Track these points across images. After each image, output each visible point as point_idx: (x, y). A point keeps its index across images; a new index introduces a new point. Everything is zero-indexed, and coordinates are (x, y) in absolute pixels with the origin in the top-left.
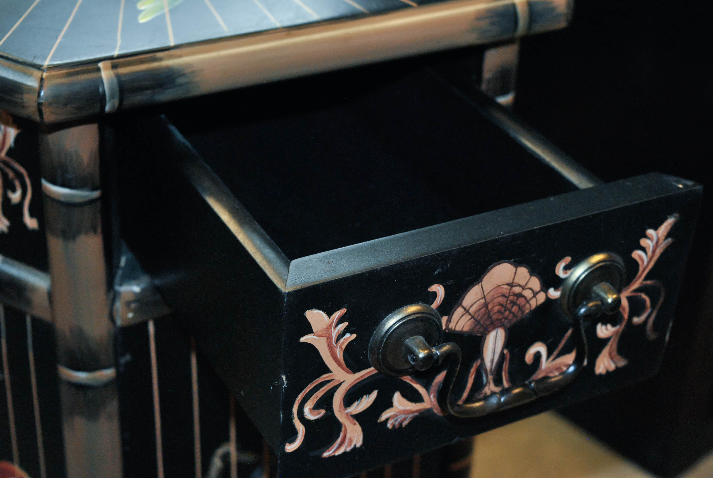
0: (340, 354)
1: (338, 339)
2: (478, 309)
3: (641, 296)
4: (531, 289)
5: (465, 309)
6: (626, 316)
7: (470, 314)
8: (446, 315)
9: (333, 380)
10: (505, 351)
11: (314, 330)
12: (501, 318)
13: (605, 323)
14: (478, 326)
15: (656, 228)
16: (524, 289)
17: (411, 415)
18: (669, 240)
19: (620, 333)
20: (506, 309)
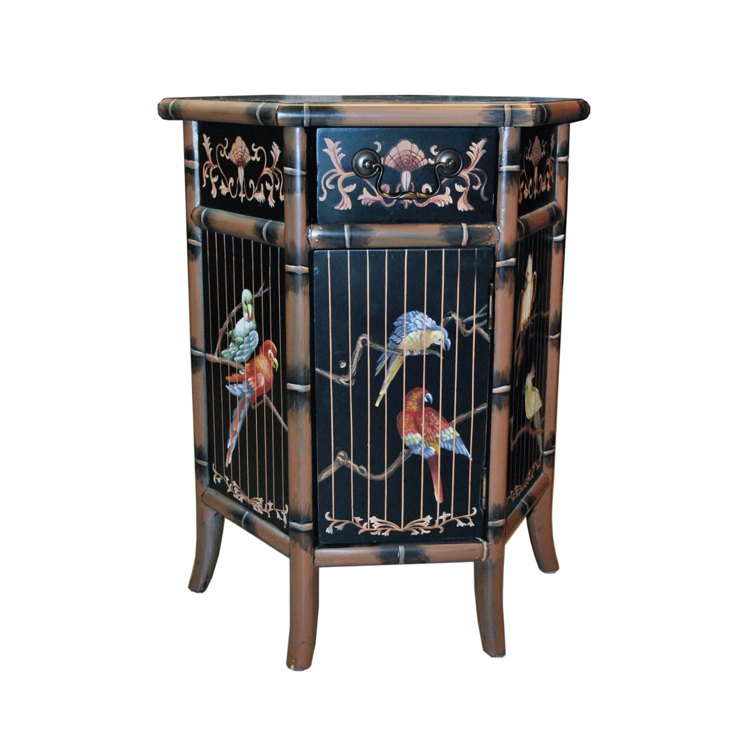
0: (339, 162)
1: (338, 154)
2: (397, 159)
3: (475, 175)
4: (420, 156)
5: (391, 157)
6: (469, 184)
7: (394, 160)
8: (383, 157)
9: (337, 173)
10: (412, 183)
11: (328, 147)
12: (408, 166)
13: (459, 184)
14: (398, 167)
15: (477, 143)
16: (417, 155)
17: (372, 202)
18: (484, 150)
19: (467, 192)
20: (410, 163)
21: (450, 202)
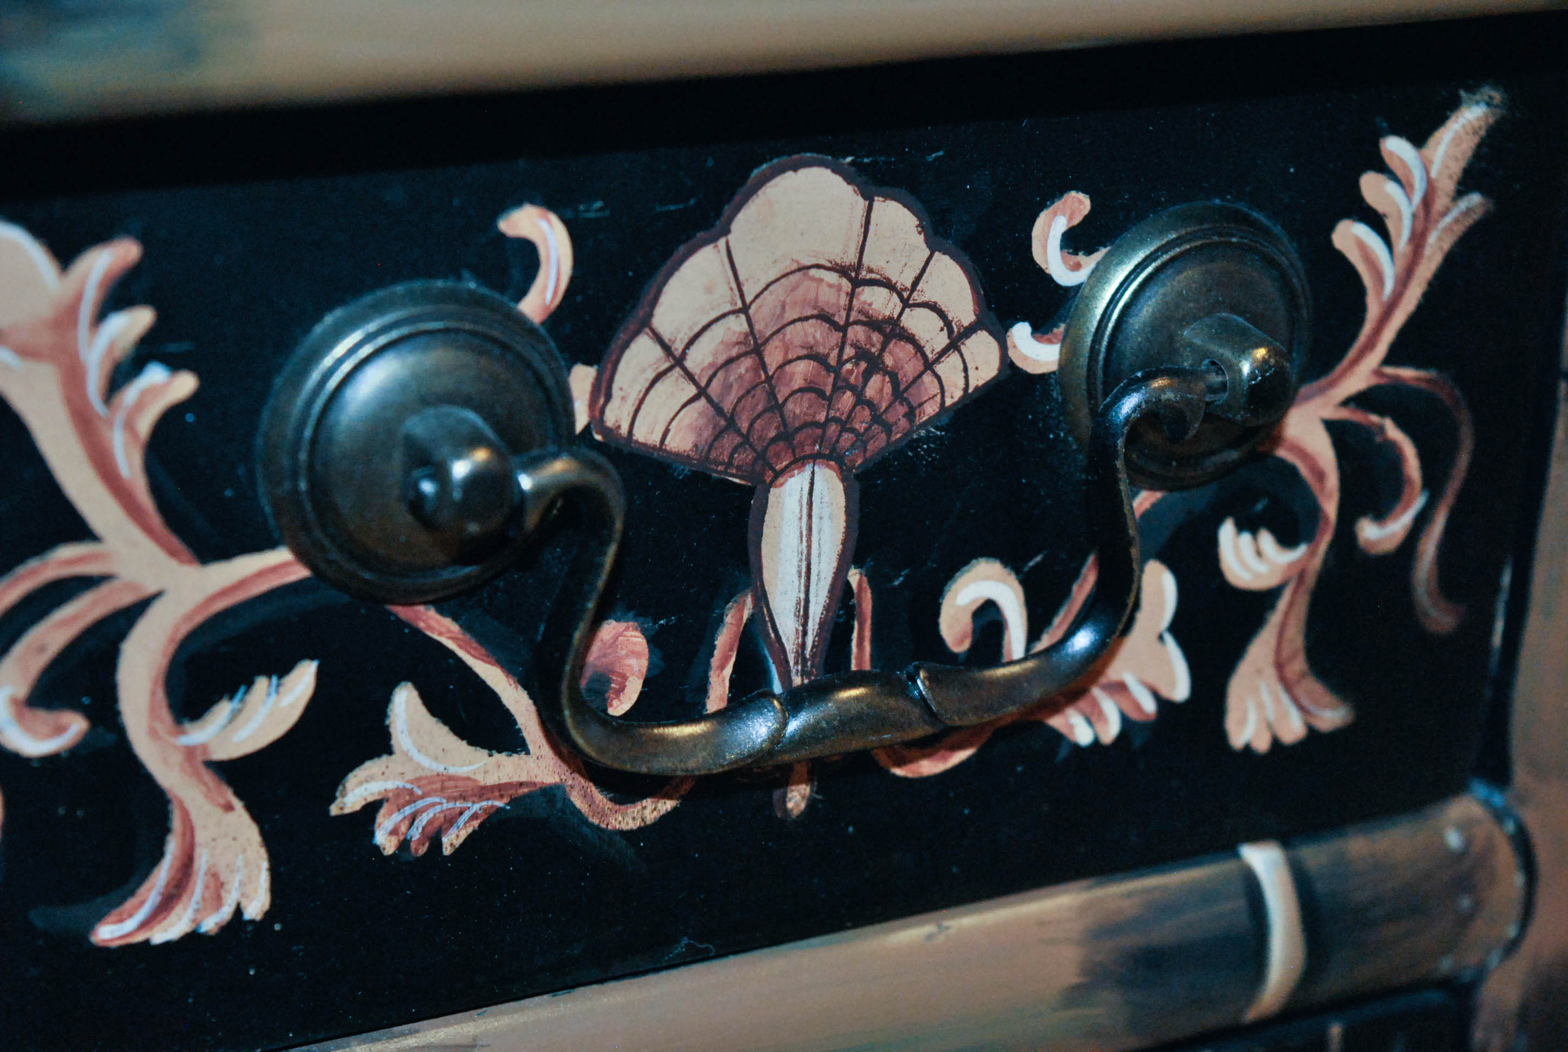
0: (130, 463)
1: (115, 381)
2: (721, 359)
3: (1381, 429)
4: (933, 307)
5: (667, 348)
6: (1330, 508)
7: (690, 376)
8: (588, 363)
9: (109, 577)
10: (854, 577)
12: (822, 417)
13: (1248, 525)
14: (730, 441)
15: (1419, 139)
16: (906, 304)
17: (476, 807)
18: (1475, 199)
19: (1311, 580)
20: (841, 385)
21: (1166, 693)
